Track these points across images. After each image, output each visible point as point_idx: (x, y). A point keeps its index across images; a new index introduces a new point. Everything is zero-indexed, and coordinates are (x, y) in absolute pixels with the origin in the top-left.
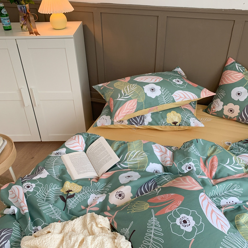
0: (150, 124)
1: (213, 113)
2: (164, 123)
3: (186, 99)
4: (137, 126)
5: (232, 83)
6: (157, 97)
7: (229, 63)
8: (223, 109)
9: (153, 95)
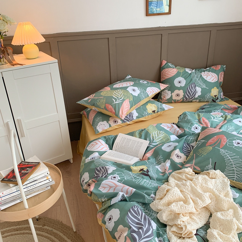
0: (137, 117)
1: (165, 102)
2: (146, 114)
3: (154, 93)
4: (128, 123)
5: (172, 76)
6: (138, 94)
7: (164, 64)
8: (172, 96)
9: (136, 94)
